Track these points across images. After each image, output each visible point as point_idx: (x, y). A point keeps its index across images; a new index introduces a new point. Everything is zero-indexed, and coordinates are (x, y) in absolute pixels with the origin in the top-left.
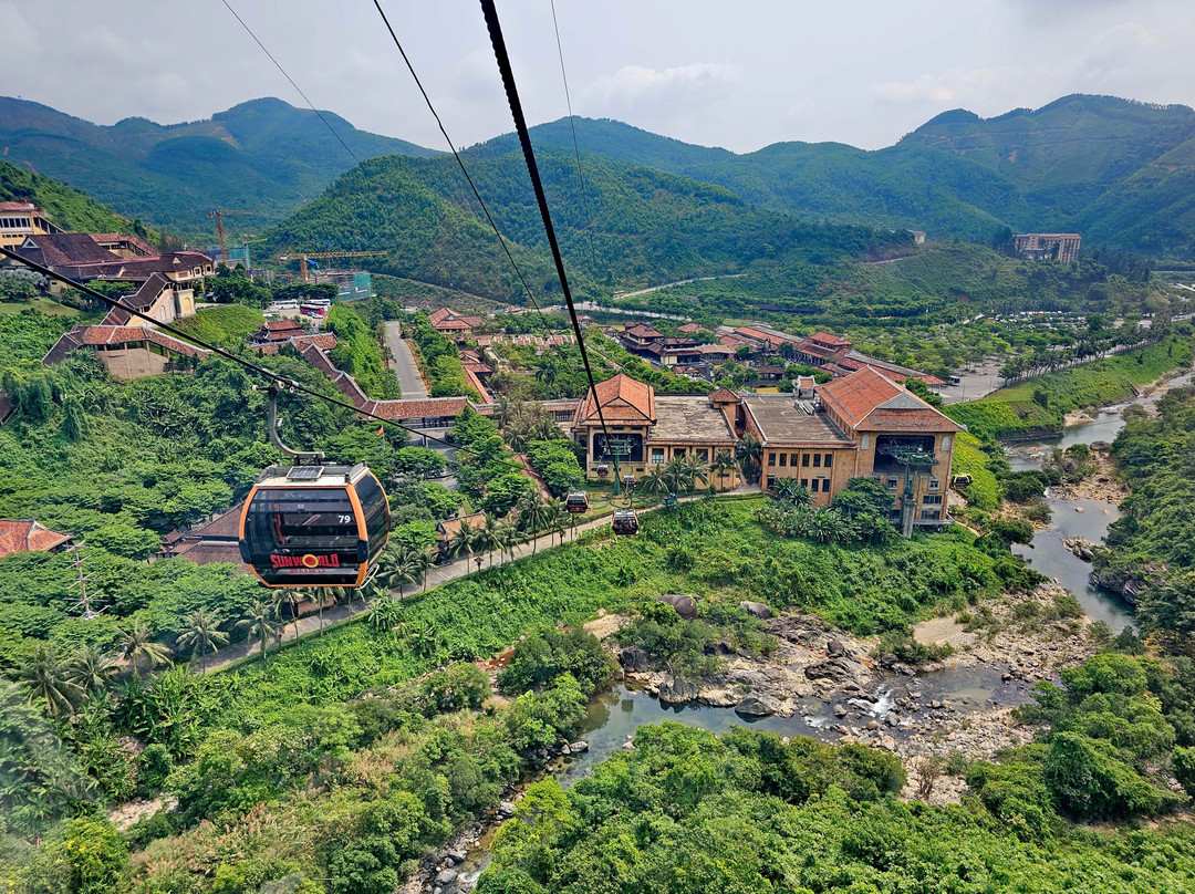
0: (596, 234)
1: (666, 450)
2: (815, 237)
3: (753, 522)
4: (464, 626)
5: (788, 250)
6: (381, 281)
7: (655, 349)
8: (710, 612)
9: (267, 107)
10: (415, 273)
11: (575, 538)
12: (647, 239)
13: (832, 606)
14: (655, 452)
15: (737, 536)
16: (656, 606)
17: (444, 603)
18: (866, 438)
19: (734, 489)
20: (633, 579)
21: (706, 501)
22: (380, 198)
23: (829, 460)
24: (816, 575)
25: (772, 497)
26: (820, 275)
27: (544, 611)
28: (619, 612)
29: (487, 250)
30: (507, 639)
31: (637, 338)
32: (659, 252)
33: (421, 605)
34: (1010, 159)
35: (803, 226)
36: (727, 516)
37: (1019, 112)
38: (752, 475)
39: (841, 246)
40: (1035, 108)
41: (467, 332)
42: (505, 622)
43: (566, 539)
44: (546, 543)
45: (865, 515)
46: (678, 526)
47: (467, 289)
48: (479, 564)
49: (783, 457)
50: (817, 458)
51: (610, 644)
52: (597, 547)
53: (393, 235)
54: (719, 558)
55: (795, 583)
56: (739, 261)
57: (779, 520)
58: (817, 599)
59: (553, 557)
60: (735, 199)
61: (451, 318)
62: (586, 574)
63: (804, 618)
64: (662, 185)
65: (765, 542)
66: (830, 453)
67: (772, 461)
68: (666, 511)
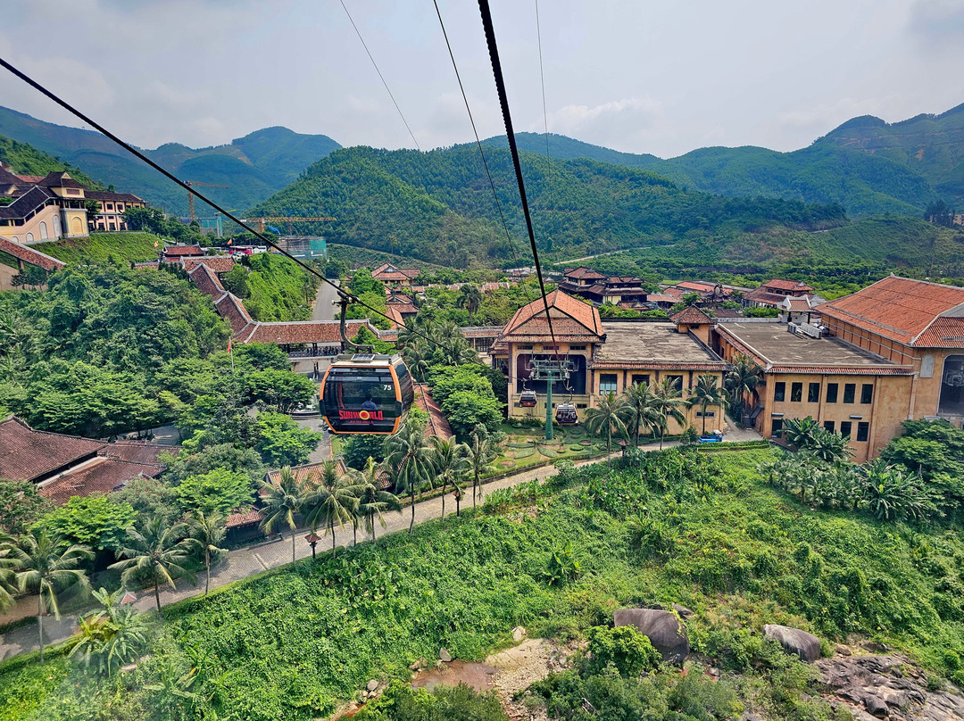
0: (538, 212)
1: (620, 376)
2: (747, 209)
3: (761, 484)
4: (263, 663)
5: (722, 222)
6: (339, 250)
7: (596, 290)
8: (712, 644)
9: (277, 133)
10: (370, 243)
11: (481, 503)
12: (585, 215)
13: (926, 636)
14: (604, 379)
15: (738, 505)
16: (617, 636)
17: (237, 617)
18: (928, 359)
20: (573, 575)
21: (682, 450)
22: (344, 180)
23: (868, 392)
24: (887, 578)
25: (784, 448)
26: (756, 242)
27: (419, 631)
28: (549, 634)
29: (435, 221)
30: (344, 687)
31: (576, 280)
32: (598, 225)
33: (193, 619)
34: (917, 156)
35: (735, 200)
36: (717, 473)
37: (923, 116)
38: (744, 415)
39: (774, 217)
40: (937, 113)
41: (405, 284)
42: (344, 654)
43: (466, 503)
44: (429, 511)
45: (947, 477)
46: (643, 488)
47: (416, 256)
48: (313, 545)
49: (797, 387)
50: (850, 390)
51: (531, 707)
52: (514, 517)
53: (352, 210)
54: (716, 543)
55: (855, 591)
56: (674, 233)
57: (810, 482)
58: (895, 622)
59: (442, 534)
60: (668, 182)
61: (390, 270)
62: (497, 563)
63: (885, 660)
64: (600, 172)
65: (787, 517)
66: (869, 382)
67: (780, 394)
68: (623, 464)
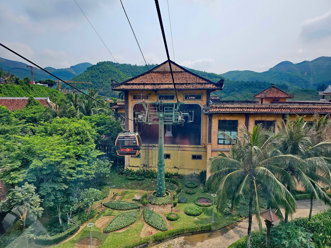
5: (243, 90)
10: (108, 94)
34: (305, 74)
53: (102, 82)
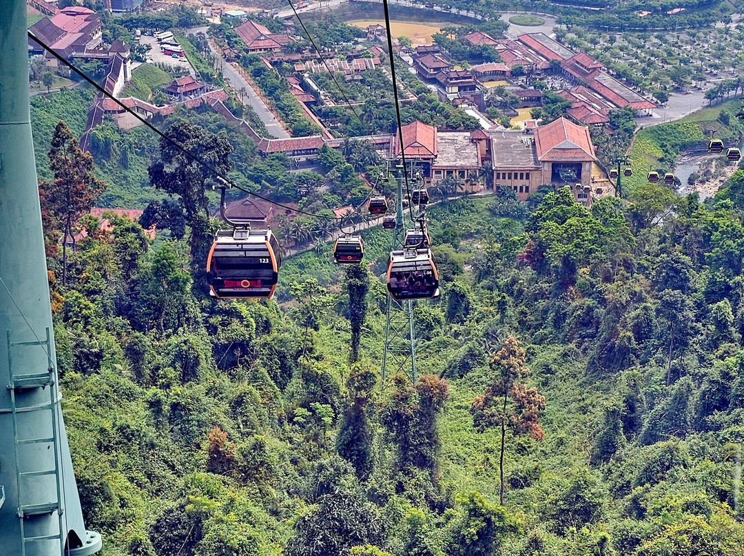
1: (442, 171)
3: (486, 209)
7: (441, 78)
14: (437, 172)
15: (477, 216)
18: (546, 164)
19: (479, 192)
21: (462, 198)
23: (528, 175)
25: (498, 196)
27: (385, 249)
31: (427, 67)
36: (473, 206)
38: (489, 184)
41: (277, 50)
46: (448, 212)
48: (354, 229)
49: (504, 175)
50: (522, 175)
54: (467, 227)
57: (497, 208)
61: (263, 38)
65: (490, 218)
66: (528, 172)
67: (498, 178)
68: (442, 204)
